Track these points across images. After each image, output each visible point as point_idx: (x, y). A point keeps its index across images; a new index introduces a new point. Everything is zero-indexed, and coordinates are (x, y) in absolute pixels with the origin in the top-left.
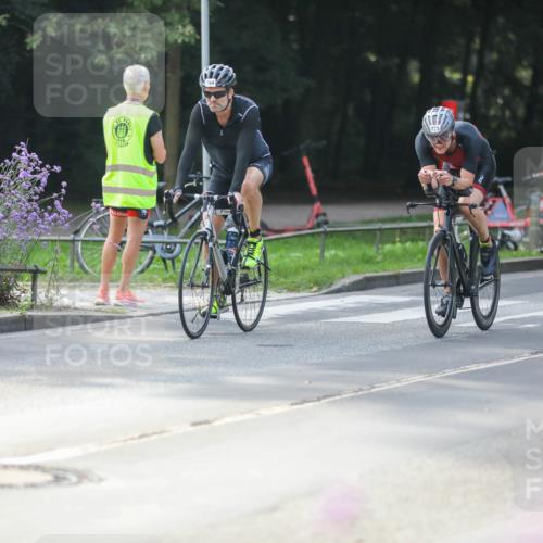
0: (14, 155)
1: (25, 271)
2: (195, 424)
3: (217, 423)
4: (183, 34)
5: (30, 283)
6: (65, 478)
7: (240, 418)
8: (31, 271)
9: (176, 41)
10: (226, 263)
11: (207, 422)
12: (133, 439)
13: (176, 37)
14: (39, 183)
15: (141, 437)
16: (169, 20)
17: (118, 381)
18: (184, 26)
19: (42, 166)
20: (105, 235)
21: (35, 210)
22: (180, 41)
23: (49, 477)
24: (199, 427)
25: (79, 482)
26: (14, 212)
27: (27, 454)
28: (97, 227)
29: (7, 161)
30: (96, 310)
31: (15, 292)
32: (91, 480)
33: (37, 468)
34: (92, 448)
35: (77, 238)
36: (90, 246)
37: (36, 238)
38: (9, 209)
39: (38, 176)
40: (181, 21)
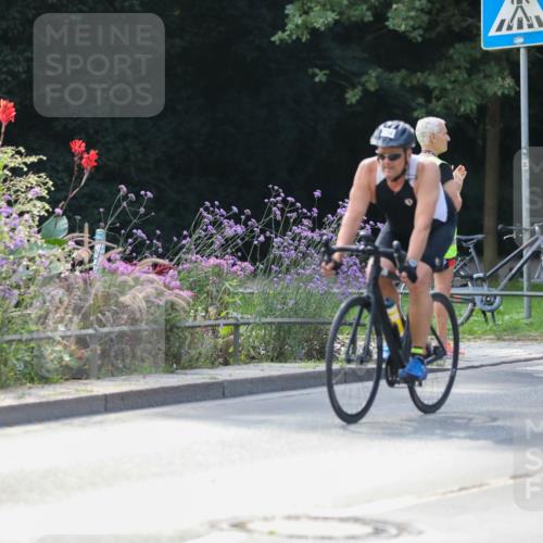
0: (339, 210)
1: (345, 324)
2: (515, 477)
4: (502, 86)
6: (384, 531)
8: (351, 324)
9: (495, 94)
12: (453, 492)
13: (496, 89)
15: (460, 490)
16: (488, 72)
18: (503, 79)
19: (366, 222)
21: (355, 264)
22: (499, 93)
23: (369, 529)
25: (397, 535)
27: (348, 506)
31: (336, 346)
32: (410, 533)
33: (356, 520)
40: (501, 72)
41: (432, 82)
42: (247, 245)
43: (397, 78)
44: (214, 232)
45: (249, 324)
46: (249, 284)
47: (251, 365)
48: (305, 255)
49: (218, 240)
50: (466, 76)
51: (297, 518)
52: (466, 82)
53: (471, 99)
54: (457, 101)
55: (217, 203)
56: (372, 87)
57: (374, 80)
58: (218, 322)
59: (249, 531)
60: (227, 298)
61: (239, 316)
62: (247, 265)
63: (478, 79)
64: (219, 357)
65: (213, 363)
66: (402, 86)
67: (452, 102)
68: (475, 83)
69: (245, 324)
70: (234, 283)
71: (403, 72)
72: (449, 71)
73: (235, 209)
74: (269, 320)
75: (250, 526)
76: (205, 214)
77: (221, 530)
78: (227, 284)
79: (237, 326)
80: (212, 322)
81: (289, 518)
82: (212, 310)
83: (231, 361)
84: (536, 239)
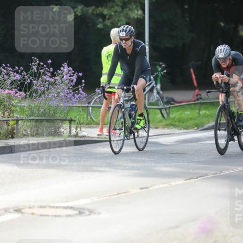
0: (62, 68)
1: (66, 120)
2: (141, 189)
3: (151, 188)
4: (137, 14)
5: (69, 126)
6: (83, 213)
7: (162, 186)
8: (69, 120)
9: (134, 18)
10: (130, 119)
11: (147, 188)
12: (114, 195)
13: (134, 15)
14: (72, 81)
15: (117, 194)
16: (131, 8)
17: (107, 169)
18: (138, 11)
19: (74, 73)
20: (102, 104)
21: (71, 93)
22: (136, 17)
23: (76, 212)
24: (143, 190)
25: (89, 215)
26: (62, 94)
27: (67, 202)
28: (98, 100)
29: (58, 71)
30: (98, 138)
31: (62, 130)
32: (95, 214)
33: (71, 208)
34: (95, 199)
35: (89, 105)
36: (95, 109)
37: (71, 105)
38: (59, 93)
39: (72, 78)
40: (136, 8)
41: (106, 12)
42: (22, 84)
43: (90, 10)
44: (7, 78)
45: (23, 120)
46: (23, 102)
47: (24, 138)
48: (48, 89)
49: (9, 82)
50: (120, 9)
51: (44, 207)
52: (121, 12)
53: (123, 19)
54: (117, 20)
55: (8, 65)
56: (79, 14)
57: (80, 10)
58: (9, 119)
59: (22, 213)
60: (13, 108)
61: (19, 116)
62: (22, 93)
63: (126, 11)
64: (9, 134)
65: (6, 137)
66: (92, 13)
67: (115, 21)
68: (125, 12)
69: (21, 120)
70: (16, 101)
71: (93, 7)
72: (113, 7)
73: (17, 68)
74: (32, 118)
75: (23, 211)
76: (3, 70)
77: (10, 212)
78: (13, 102)
79: (18, 121)
80: (6, 119)
81: (41, 207)
82: (6, 114)
83: (15, 136)
84: (152, 83)
